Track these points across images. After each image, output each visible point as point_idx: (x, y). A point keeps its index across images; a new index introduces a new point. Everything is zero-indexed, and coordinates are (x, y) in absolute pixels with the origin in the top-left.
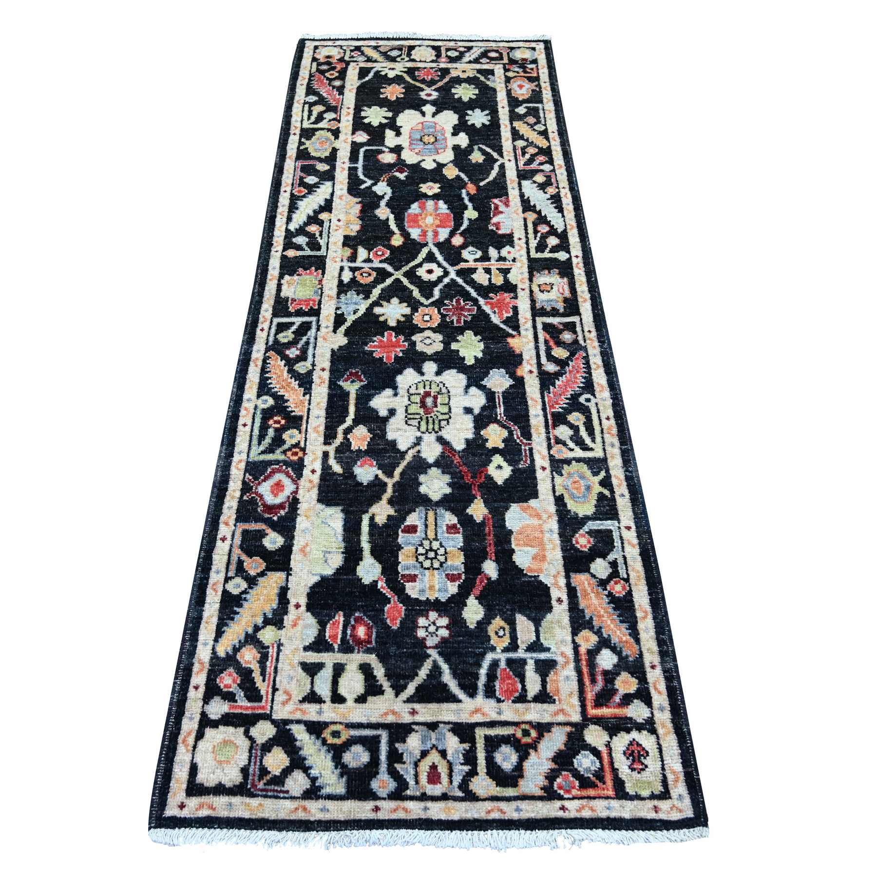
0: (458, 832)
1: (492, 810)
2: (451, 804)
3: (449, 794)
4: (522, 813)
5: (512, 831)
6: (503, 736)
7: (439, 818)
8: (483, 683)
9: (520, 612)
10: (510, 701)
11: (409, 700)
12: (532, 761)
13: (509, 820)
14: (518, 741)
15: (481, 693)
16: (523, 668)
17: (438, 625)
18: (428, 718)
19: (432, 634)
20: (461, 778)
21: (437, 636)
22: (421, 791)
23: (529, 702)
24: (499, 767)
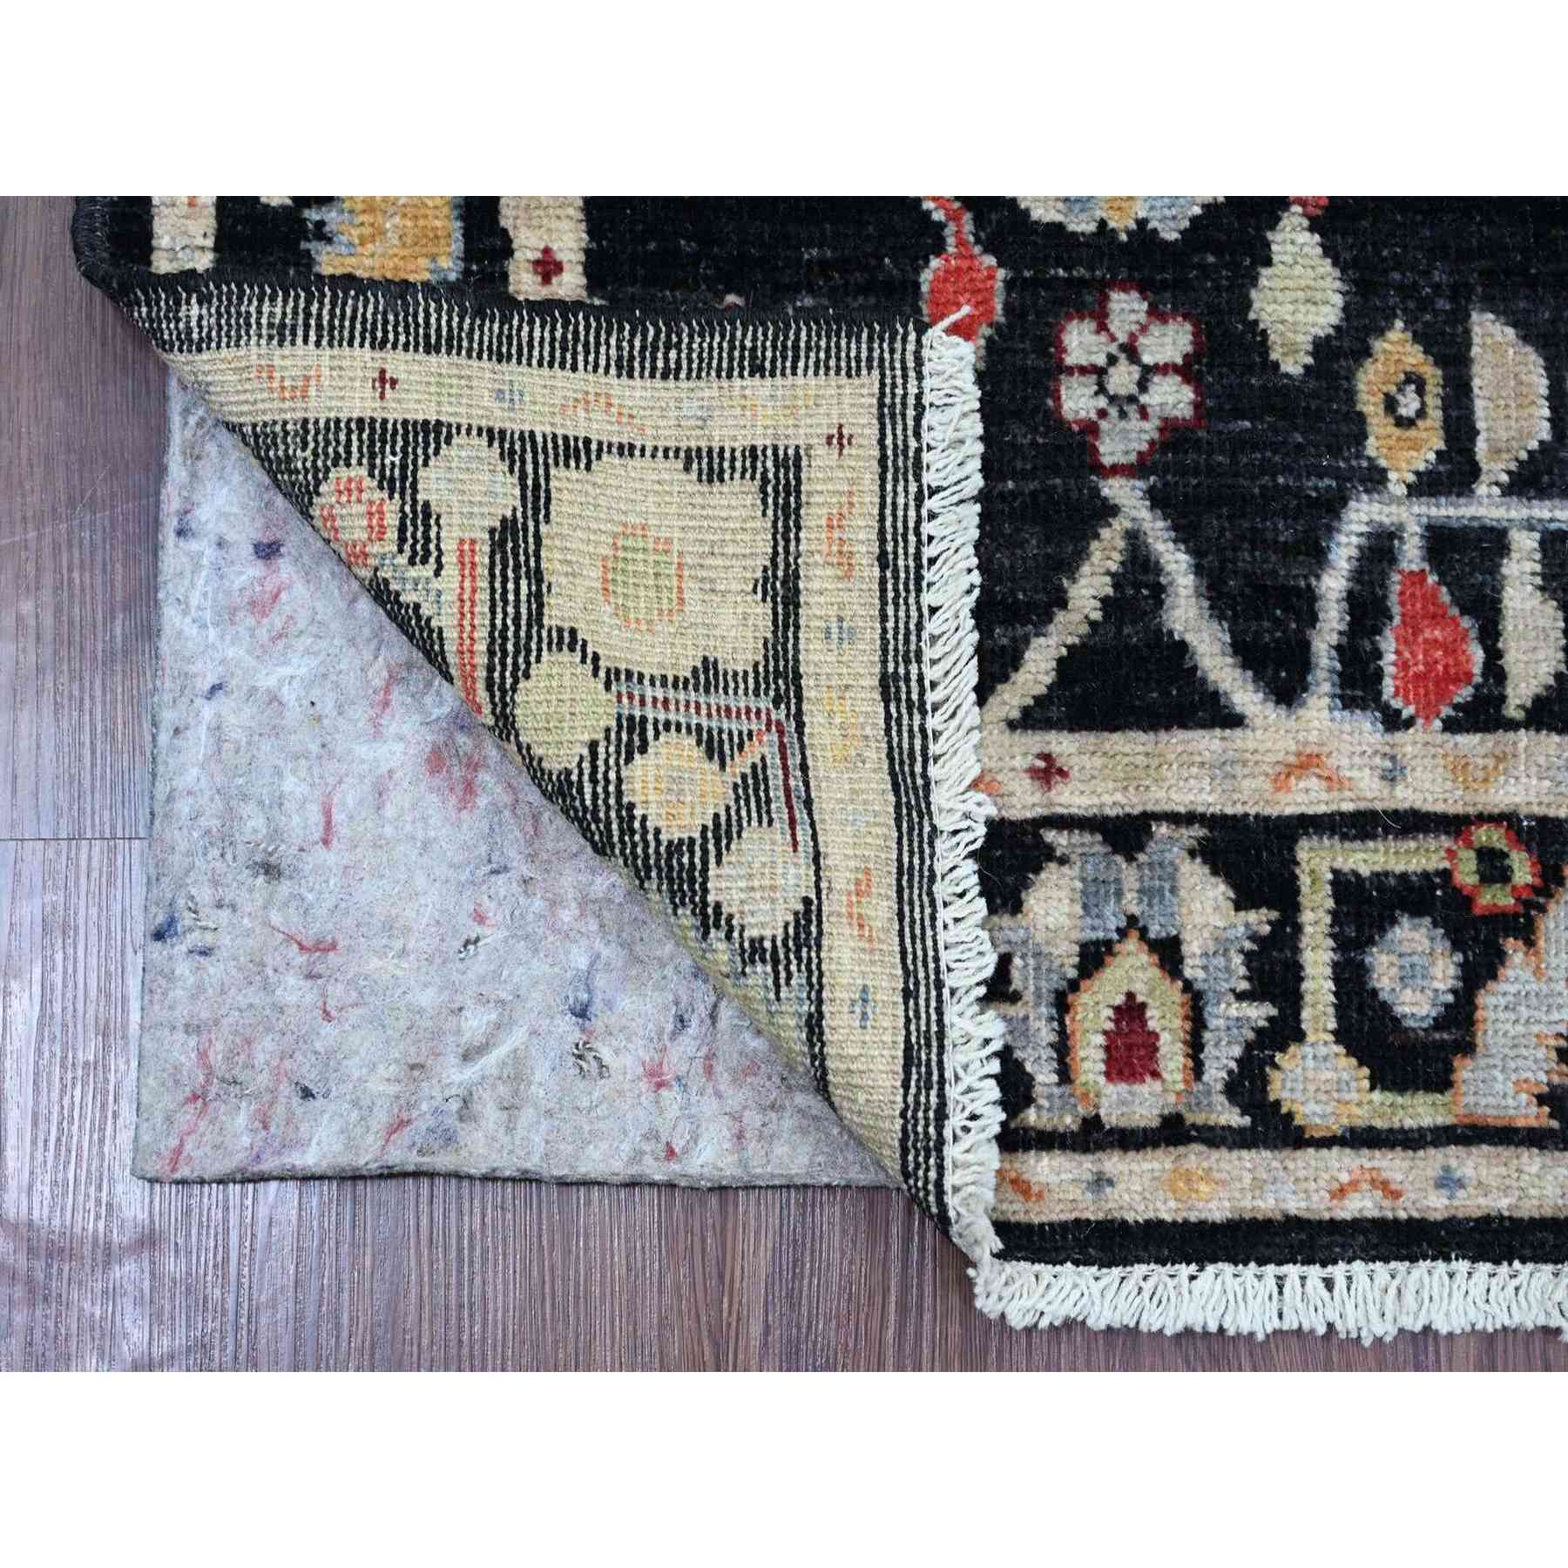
0: (1227, 1269)
1: (1354, 1184)
2: (1195, 1157)
3: (1190, 1118)
4: (1461, 1193)
5: (1424, 1265)
6: (1404, 877)
7: (1151, 1215)
8: (1334, 639)
9: (1490, 304)
10: (1438, 724)
11: (1031, 719)
12: (1512, 989)
13: (1410, 1220)
14: (1463, 900)
15: (1326, 687)
16: (1494, 570)
17: (1147, 359)
18: (1108, 799)
19: (1125, 404)
20: (1237, 1051)
21: (1144, 413)
22: (1081, 1110)
23: (1512, 725)
24: (1386, 1008)
